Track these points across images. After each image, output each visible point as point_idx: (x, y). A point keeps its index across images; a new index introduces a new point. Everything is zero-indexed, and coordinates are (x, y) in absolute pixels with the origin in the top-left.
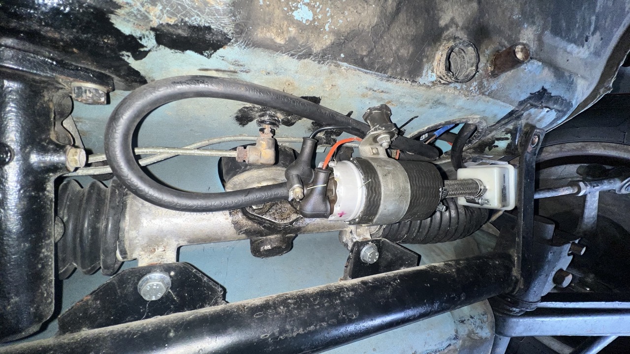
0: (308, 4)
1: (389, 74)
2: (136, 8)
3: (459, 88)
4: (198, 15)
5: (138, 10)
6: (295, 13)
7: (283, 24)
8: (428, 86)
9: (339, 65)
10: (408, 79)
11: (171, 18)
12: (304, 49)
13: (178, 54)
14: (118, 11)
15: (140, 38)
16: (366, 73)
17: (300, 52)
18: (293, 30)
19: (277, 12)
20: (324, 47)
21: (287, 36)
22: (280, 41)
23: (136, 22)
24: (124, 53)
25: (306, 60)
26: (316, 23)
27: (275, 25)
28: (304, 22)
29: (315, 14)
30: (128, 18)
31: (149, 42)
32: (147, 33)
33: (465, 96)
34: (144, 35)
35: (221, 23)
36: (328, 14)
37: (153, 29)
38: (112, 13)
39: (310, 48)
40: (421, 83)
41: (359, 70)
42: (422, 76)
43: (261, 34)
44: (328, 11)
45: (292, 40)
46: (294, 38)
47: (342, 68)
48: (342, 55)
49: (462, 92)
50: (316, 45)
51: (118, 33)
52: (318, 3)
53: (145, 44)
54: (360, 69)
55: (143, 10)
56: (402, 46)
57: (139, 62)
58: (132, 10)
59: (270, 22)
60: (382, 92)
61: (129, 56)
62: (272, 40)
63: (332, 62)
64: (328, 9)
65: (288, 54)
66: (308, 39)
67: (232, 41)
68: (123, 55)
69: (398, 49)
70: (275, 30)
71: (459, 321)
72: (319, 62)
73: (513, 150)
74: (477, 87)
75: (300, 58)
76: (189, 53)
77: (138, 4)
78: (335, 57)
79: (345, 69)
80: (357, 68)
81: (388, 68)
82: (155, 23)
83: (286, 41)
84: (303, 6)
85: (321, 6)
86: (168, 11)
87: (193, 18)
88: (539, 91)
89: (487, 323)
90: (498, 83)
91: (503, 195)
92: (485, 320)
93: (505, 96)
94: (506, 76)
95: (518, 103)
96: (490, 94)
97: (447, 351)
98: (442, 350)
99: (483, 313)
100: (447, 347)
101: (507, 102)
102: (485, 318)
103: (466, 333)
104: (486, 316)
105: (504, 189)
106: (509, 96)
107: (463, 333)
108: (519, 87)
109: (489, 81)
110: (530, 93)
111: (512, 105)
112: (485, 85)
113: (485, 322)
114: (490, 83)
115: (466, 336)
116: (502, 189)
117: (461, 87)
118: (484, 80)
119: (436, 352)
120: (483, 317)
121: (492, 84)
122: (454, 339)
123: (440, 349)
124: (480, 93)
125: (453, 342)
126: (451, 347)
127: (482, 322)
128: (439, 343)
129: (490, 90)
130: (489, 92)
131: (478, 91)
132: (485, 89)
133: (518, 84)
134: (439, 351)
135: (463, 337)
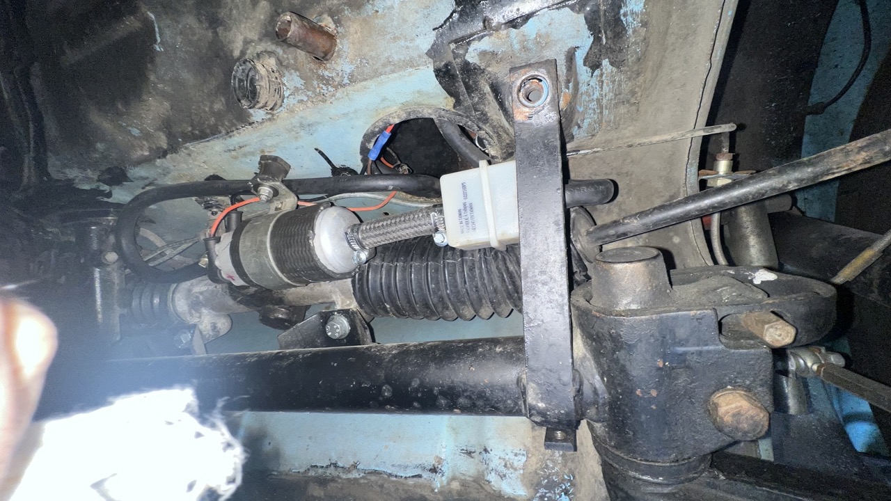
1: (224, 132)
7: (138, 143)
8: (270, 119)
9: (187, 147)
10: (243, 126)
11: (98, 172)
12: (160, 150)
14: (75, 181)
15: (98, 188)
16: (208, 141)
17: (160, 152)
18: (144, 143)
20: (166, 141)
21: (146, 148)
23: (87, 182)
24: (98, 198)
25: (169, 156)
27: (136, 145)
30: (82, 182)
31: (105, 187)
33: (323, 102)
34: (97, 186)
37: (98, 181)
40: (260, 120)
41: (201, 142)
43: (135, 155)
47: (191, 147)
48: (180, 139)
49: (314, 101)
50: (160, 143)
51: (86, 191)
53: (104, 189)
55: (84, 175)
56: (212, 102)
57: (111, 198)
58: (80, 178)
59: (133, 146)
60: (241, 147)
61: (102, 198)
62: (143, 155)
63: (181, 148)
64: (135, 121)
67: (123, 168)
69: (211, 108)
70: (139, 149)
71: (463, 450)
74: (321, 85)
77: (80, 174)
78: (178, 144)
80: (198, 142)
81: (217, 128)
82: (96, 177)
86: (93, 170)
88: (456, 13)
89: (522, 472)
90: (348, 60)
91: (464, 221)
92: (516, 464)
93: (384, 65)
94: (353, 43)
95: (426, 57)
96: (353, 79)
97: (411, 482)
98: (401, 477)
99: (518, 452)
100: (413, 477)
101: (401, 68)
102: (519, 462)
103: (471, 474)
104: (524, 459)
105: (465, 209)
106: (391, 60)
107: (463, 472)
108: (395, 39)
109: (330, 69)
110: (434, 29)
111: (418, 66)
112: (330, 75)
113: (515, 469)
114: (334, 69)
115: (471, 479)
116: (460, 211)
117: (308, 96)
118: (320, 71)
119: (390, 475)
120: (513, 457)
121: (339, 68)
122: (431, 470)
123: (398, 474)
124: (336, 87)
125: (426, 475)
126: (420, 480)
127: (508, 465)
128: (400, 466)
129: (346, 76)
130: (346, 78)
131: (329, 87)
132: (337, 79)
133: (388, 37)
134: (396, 476)
135: (463, 478)
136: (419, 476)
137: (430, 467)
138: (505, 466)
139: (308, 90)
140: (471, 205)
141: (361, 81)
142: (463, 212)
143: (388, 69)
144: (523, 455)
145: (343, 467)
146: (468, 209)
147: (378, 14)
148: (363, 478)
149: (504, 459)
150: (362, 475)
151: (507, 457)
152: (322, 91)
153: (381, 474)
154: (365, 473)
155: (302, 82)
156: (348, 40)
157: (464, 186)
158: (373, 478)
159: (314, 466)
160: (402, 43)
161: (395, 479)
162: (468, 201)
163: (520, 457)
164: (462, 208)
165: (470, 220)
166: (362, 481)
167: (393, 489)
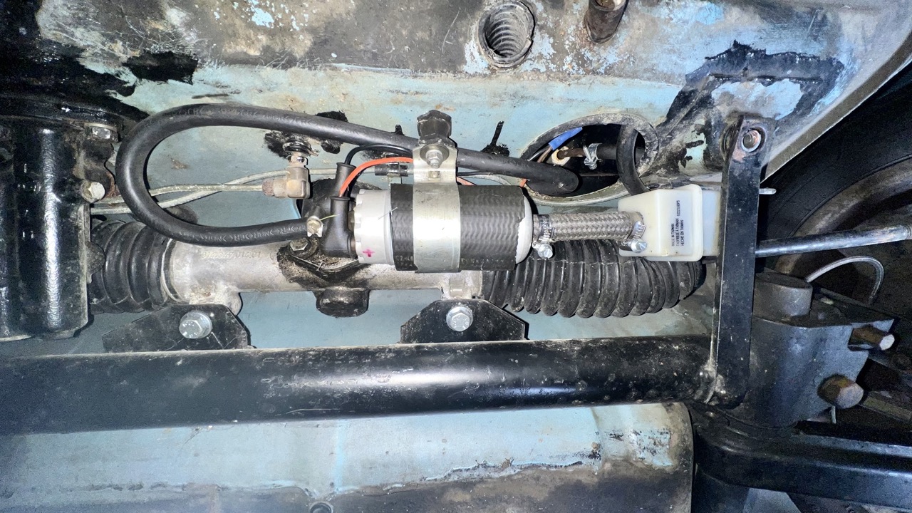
0: (259, 6)
1: (412, 68)
2: (99, 49)
3: (543, 69)
4: (155, 43)
5: (102, 50)
6: (254, 19)
7: (250, 34)
8: (485, 76)
9: (336, 68)
10: (445, 70)
11: (134, 51)
12: (285, 57)
13: (163, 85)
14: (83, 54)
15: (117, 75)
16: (379, 72)
17: (283, 59)
18: (263, 39)
19: (238, 22)
20: (307, 49)
21: (259, 46)
22: (254, 52)
23: (106, 61)
24: (108, 91)
25: (293, 69)
26: (281, 24)
27: (242, 36)
28: (268, 26)
29: (273, 15)
30: (95, 59)
31: (129, 78)
32: (121, 69)
33: (561, 80)
34: (119, 72)
35: (178, 46)
36: (287, 11)
37: (125, 65)
38: (78, 56)
39: (290, 54)
40: (470, 72)
41: (366, 70)
42: (466, 62)
43: (230, 49)
44: (284, 8)
45: (266, 49)
46: (268, 47)
47: (343, 70)
48: (334, 55)
49: (552, 75)
50: (296, 49)
51: (92, 74)
52: (268, 2)
53: (126, 80)
54: (366, 68)
55: (106, 48)
56: (416, 27)
57: (129, 97)
58: (96, 51)
59: (235, 35)
60: (417, 93)
61: (115, 94)
62: (245, 53)
63: (326, 66)
64: (282, 6)
65: (270, 65)
66: (283, 44)
67: (199, 62)
68: (108, 93)
69: (412, 33)
70: (244, 42)
71: (611, 435)
72: (310, 68)
73: (714, 160)
74: (574, 64)
75: (285, 67)
76: (170, 81)
77: (99, 44)
78: (325, 60)
79: (345, 71)
80: (361, 67)
81: (406, 61)
82: (124, 58)
83: (261, 52)
84: (256, 9)
85: (273, 4)
86: (128, 45)
87: (152, 47)
88: (728, 52)
89: (668, 447)
90: (617, 51)
91: (675, 235)
92: (663, 441)
93: (646, 70)
94: (631, 37)
95: (684, 78)
96: (609, 71)
97: (570, 470)
98: (561, 466)
99: (663, 431)
100: (574, 464)
101: (657, 79)
102: (665, 439)
103: (621, 455)
104: (668, 436)
105: (677, 224)
106: (655, 68)
107: (615, 454)
108: (672, 51)
109: (595, 52)
110: (706, 58)
111: (672, 83)
112: (591, 58)
113: (663, 445)
114: (599, 54)
115: (621, 459)
116: (673, 225)
117: (547, 68)
118: (583, 50)
119: (550, 466)
120: (659, 436)
121: (604, 55)
122: (591, 456)
123: (558, 464)
124: (587, 72)
125: (586, 461)
126: (580, 467)
127: (657, 443)
128: (558, 456)
129: (605, 66)
130: (604, 68)
131: (581, 69)
132: (595, 65)
133: (667, 46)
134: (556, 467)
135: (614, 459)
136: (580, 463)
137: (589, 454)
138: (655, 444)
139: (553, 63)
140: (682, 222)
141: (615, 76)
142: (675, 227)
143: (648, 75)
144: (667, 433)
145: (494, 467)
146: (680, 225)
147: (671, 22)
148: (519, 473)
149: (653, 439)
150: (518, 470)
151: (655, 437)
152: (571, 70)
153: (540, 466)
154: (521, 469)
155: (552, 51)
156: (628, 31)
157: (678, 204)
158: (530, 472)
159: (457, 470)
160: (674, 58)
161: (554, 469)
162: (680, 218)
163: (665, 435)
164: (675, 224)
165: (680, 236)
166: (515, 477)
167: (549, 480)
